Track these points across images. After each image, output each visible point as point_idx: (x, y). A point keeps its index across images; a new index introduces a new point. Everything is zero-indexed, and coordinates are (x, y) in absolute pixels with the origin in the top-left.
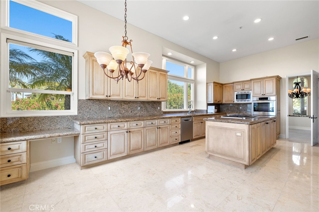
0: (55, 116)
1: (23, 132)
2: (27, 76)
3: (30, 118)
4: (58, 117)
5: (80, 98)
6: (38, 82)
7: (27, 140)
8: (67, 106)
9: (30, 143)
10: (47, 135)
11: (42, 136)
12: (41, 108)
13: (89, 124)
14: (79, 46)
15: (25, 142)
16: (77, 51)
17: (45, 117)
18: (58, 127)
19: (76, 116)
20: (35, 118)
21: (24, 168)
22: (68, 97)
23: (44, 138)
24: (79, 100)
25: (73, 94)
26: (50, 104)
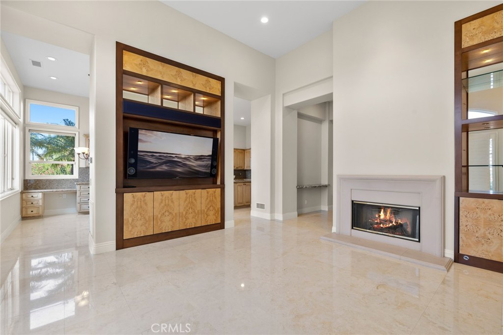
0: (62, 179)
1: (40, 188)
2: (42, 148)
3: (45, 180)
4: (63, 180)
5: (80, 167)
6: (49, 153)
7: (42, 192)
8: (72, 173)
9: (44, 194)
10: (55, 190)
11: (51, 190)
12: (55, 173)
13: (83, 184)
14: (80, 128)
15: (41, 193)
16: (78, 133)
17: (54, 180)
18: (64, 187)
19: (77, 179)
20: (47, 180)
21: (41, 208)
22: (72, 165)
23: (53, 191)
24: (80, 168)
25: (75, 163)
26: (64, 170)
